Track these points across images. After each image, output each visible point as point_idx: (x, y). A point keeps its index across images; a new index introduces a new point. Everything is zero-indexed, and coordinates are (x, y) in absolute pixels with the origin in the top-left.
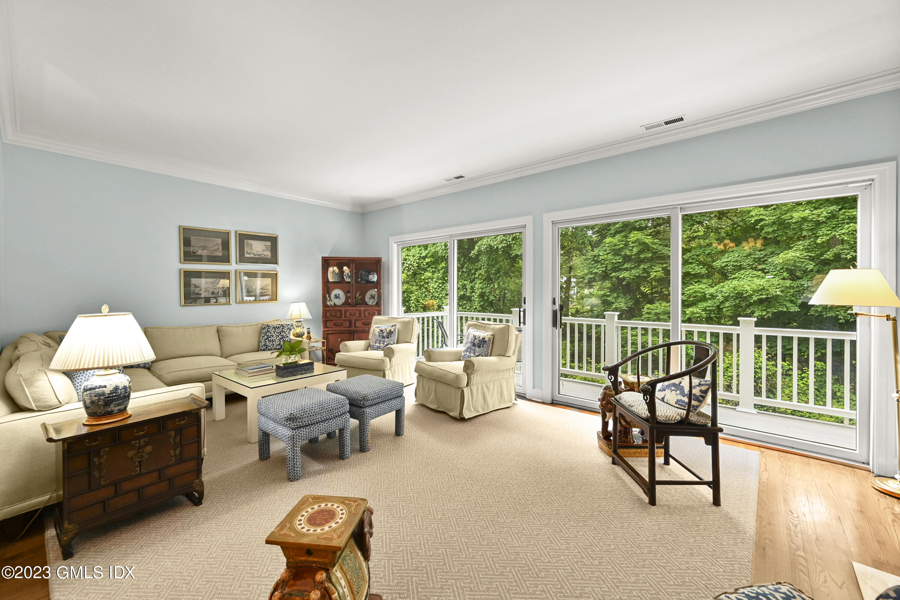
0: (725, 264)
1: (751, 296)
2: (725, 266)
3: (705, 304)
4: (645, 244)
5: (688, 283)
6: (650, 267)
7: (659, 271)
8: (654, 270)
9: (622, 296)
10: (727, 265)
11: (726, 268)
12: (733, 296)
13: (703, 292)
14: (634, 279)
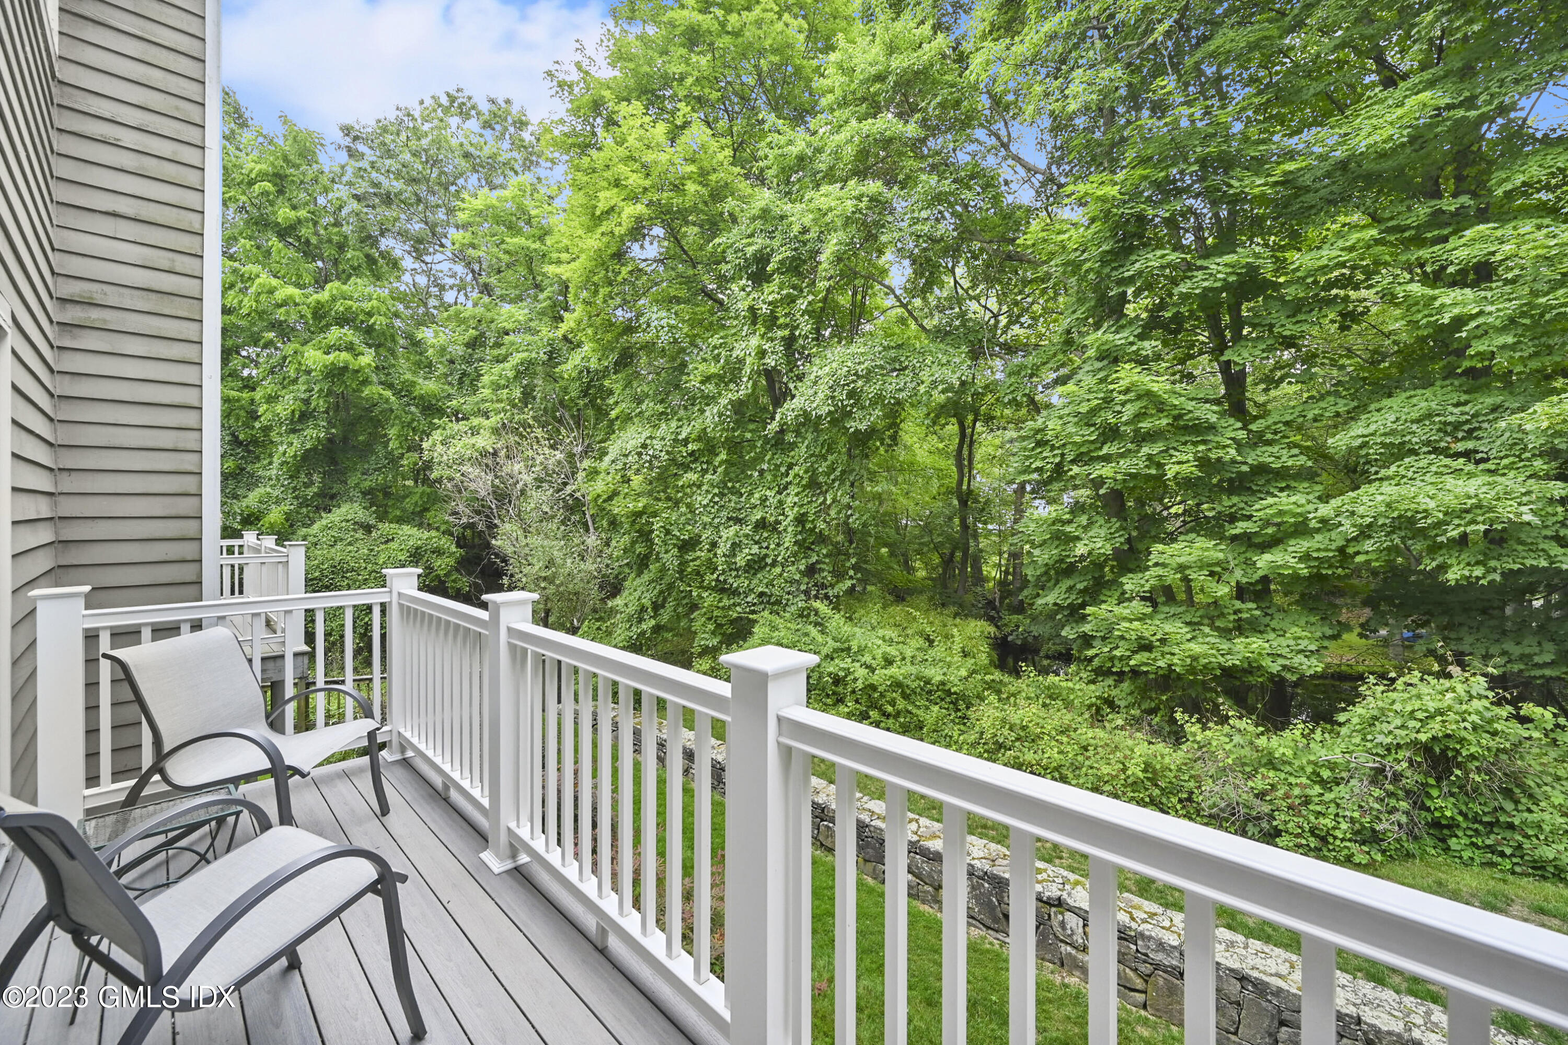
1: (1439, 524)
2: (1361, 447)
3: (1304, 545)
4: (1149, 394)
5: (1260, 491)
6: (1166, 451)
7: (1188, 461)
8: (1174, 460)
10: (1364, 445)
11: (1363, 452)
12: (1384, 525)
13: (1300, 514)
14: (1125, 480)
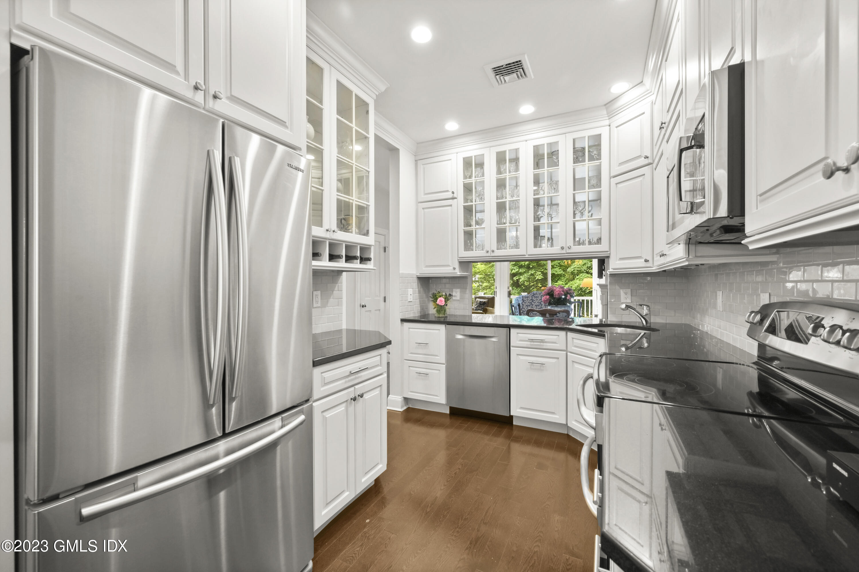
0: (573, 269)
9: (515, 288)
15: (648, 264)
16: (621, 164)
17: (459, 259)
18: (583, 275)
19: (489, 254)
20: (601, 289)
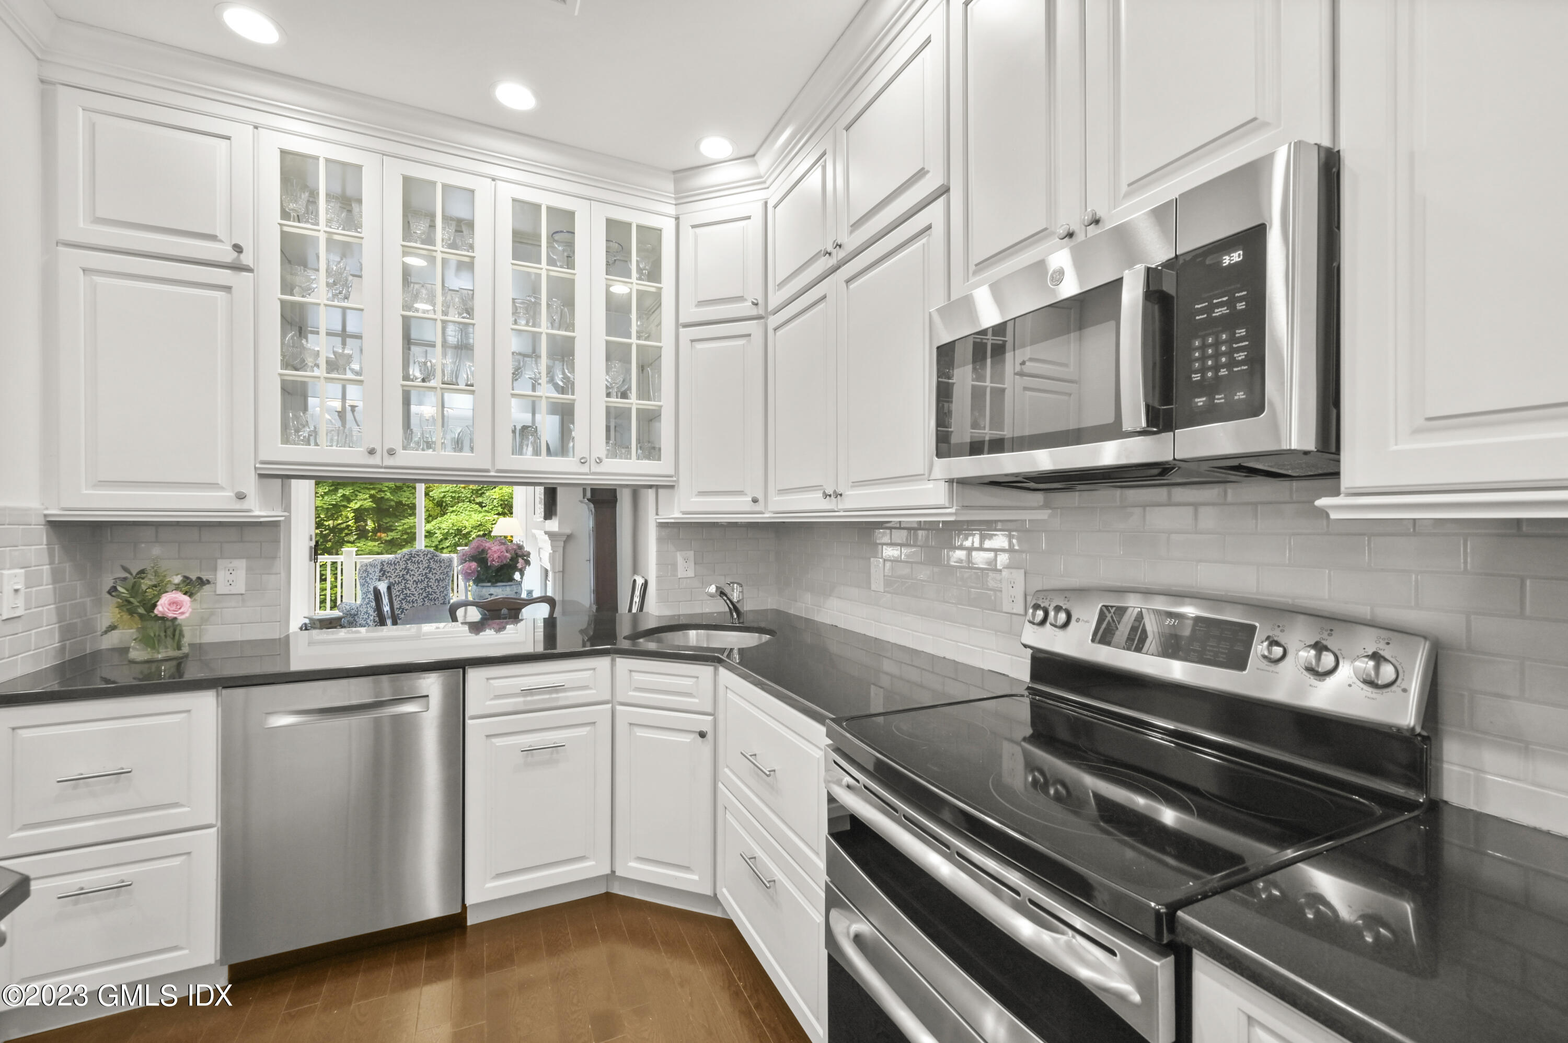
15: (757, 508)
16: (701, 303)
17: (258, 465)
18: (465, 506)
19: (376, 460)
20: (552, 541)
